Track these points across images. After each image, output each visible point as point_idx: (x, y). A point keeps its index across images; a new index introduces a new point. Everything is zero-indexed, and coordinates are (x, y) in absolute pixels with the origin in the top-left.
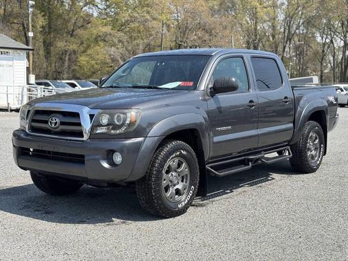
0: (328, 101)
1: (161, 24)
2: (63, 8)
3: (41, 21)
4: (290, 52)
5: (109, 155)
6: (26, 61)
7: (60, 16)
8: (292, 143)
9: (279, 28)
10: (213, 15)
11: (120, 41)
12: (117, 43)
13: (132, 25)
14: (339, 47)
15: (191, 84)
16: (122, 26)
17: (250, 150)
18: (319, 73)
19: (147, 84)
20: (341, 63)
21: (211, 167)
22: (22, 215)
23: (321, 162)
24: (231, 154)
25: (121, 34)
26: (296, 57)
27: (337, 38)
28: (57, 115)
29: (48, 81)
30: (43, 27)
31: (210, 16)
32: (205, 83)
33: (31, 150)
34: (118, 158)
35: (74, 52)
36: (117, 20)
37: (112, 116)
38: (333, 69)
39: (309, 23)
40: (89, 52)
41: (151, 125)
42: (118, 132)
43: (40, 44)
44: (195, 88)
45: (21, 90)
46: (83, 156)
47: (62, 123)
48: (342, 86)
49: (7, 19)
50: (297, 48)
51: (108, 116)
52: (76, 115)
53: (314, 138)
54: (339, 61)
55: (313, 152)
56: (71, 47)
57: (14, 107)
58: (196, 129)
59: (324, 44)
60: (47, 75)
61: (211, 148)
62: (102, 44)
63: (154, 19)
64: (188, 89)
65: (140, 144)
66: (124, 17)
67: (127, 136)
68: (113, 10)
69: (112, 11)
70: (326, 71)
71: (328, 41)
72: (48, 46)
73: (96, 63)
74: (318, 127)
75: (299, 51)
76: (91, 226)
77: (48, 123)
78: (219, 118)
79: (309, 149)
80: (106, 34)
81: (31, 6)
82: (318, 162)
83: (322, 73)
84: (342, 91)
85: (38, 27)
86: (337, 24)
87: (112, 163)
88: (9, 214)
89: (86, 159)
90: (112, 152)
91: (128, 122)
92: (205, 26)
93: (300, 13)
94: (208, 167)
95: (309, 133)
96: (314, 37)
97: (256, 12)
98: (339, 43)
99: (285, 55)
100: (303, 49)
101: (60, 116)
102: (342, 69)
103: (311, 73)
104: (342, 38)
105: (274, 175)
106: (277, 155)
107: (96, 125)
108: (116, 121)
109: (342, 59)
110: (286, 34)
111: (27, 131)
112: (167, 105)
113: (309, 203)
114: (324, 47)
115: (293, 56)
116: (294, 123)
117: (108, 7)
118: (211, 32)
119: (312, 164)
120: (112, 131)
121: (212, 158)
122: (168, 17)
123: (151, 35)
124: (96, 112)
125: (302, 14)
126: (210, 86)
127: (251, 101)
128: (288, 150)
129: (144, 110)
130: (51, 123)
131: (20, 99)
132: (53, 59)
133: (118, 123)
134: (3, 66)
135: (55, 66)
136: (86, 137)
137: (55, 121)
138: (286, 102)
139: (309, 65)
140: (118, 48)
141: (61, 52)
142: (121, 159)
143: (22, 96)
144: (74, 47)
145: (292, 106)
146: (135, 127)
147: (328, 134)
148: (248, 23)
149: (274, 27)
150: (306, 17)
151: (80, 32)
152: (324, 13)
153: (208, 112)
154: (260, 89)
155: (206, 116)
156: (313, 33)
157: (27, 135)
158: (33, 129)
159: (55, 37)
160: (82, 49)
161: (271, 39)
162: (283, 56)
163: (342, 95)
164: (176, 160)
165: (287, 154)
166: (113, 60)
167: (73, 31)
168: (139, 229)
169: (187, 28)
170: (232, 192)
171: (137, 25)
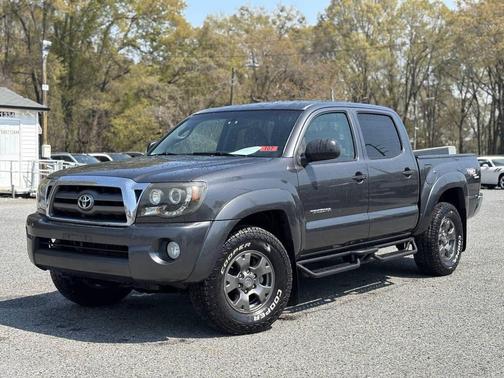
0: (467, 175)
1: (230, 73)
2: (90, 50)
3: (60, 69)
4: (415, 112)
5: (162, 245)
6: (38, 125)
7: (86, 62)
8: (416, 234)
9: (398, 77)
10: (304, 60)
11: (171, 98)
12: (167, 99)
13: (189, 75)
14: (486, 105)
15: (275, 149)
16: (175, 76)
17: (358, 241)
18: (458, 142)
19: (214, 150)
20: (489, 127)
21: (304, 265)
22: (40, 332)
23: (458, 259)
24: (331, 247)
25: (173, 87)
26: (424, 118)
27: (482, 92)
28: (90, 192)
29: (69, 155)
30: (61, 78)
31: (300, 63)
32: (294, 147)
33: (53, 240)
34: (174, 250)
35: (107, 113)
36: (168, 67)
37: (166, 192)
38: (478, 135)
39: (441, 71)
40: (127, 112)
41: (220, 204)
42: (174, 213)
43: (57, 102)
44: (280, 154)
45: (30, 167)
46: (126, 248)
47: (97, 203)
48: (490, 159)
49: (9, 67)
50: (425, 106)
51: (160, 192)
52: (117, 191)
53: (448, 227)
54: (486, 124)
55: (448, 247)
56: (102, 105)
57: (20, 191)
58: (283, 212)
59: (464, 101)
60: (67, 147)
61: (304, 238)
62: (145, 101)
63: (220, 66)
64: (270, 155)
65: (204, 230)
66: (177, 63)
67: (187, 219)
68: (161, 53)
69: (159, 56)
70: (467, 139)
71: (469, 96)
72: (68, 105)
73: (138, 129)
74: (453, 210)
75: (429, 111)
76: (136, 346)
77: (77, 203)
78: (314, 197)
79: (441, 242)
80: (152, 88)
81: (46, 48)
82: (455, 261)
83: (461, 142)
84: (490, 165)
85: (55, 78)
86: (482, 72)
87: (166, 257)
88: (21, 332)
89: (129, 252)
90: (167, 241)
91: (188, 200)
92: (293, 75)
93: (429, 56)
94: (298, 264)
95: (441, 218)
96: (450, 91)
97: (366, 56)
98: (485, 98)
99: (408, 116)
100: (434, 108)
101: (94, 193)
102: (490, 137)
103: (446, 142)
104: (490, 91)
105: (393, 279)
106: (397, 250)
107: (144, 204)
108: (171, 199)
109: (490, 122)
110: (409, 87)
111: (48, 215)
112: (239, 178)
113: (441, 314)
114: (463, 105)
115: (420, 118)
116: (419, 204)
117: (156, 49)
118: (302, 84)
119: (446, 264)
120: (167, 213)
121: (305, 252)
122: (241, 63)
123: (216, 88)
124: (144, 187)
125: (431, 57)
126: (302, 151)
127: (358, 174)
128: (411, 243)
129: (210, 183)
130: (81, 202)
131: (30, 179)
132: (75, 124)
133: (174, 202)
134: (5, 132)
135: (78, 134)
136: (129, 222)
137: (87, 201)
138: (408, 175)
139: (443, 130)
140: (168, 108)
141: (86, 115)
142: (178, 251)
143: (33, 175)
144: (105, 106)
145: (416, 182)
146: (198, 206)
147: (469, 221)
148: (354, 71)
149: (391, 77)
150: (437, 62)
151: (115, 84)
152: (462, 56)
153: (299, 189)
154: (371, 156)
155: (297, 194)
156: (447, 85)
157: (48, 220)
158: (56, 212)
159: (78, 93)
160: (117, 108)
161: (388, 93)
162: (405, 118)
163: (490, 171)
164: (248, 254)
165: (410, 248)
166: (163, 124)
167: (104, 83)
168: (203, 349)
169: (267, 78)
170: (333, 300)
171: (195, 74)
